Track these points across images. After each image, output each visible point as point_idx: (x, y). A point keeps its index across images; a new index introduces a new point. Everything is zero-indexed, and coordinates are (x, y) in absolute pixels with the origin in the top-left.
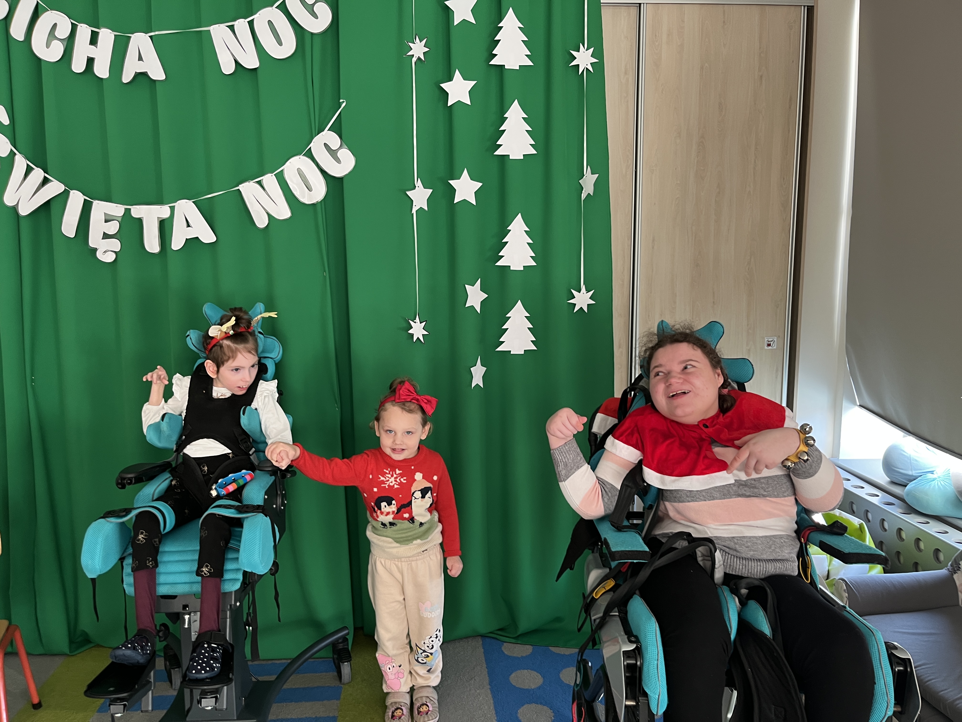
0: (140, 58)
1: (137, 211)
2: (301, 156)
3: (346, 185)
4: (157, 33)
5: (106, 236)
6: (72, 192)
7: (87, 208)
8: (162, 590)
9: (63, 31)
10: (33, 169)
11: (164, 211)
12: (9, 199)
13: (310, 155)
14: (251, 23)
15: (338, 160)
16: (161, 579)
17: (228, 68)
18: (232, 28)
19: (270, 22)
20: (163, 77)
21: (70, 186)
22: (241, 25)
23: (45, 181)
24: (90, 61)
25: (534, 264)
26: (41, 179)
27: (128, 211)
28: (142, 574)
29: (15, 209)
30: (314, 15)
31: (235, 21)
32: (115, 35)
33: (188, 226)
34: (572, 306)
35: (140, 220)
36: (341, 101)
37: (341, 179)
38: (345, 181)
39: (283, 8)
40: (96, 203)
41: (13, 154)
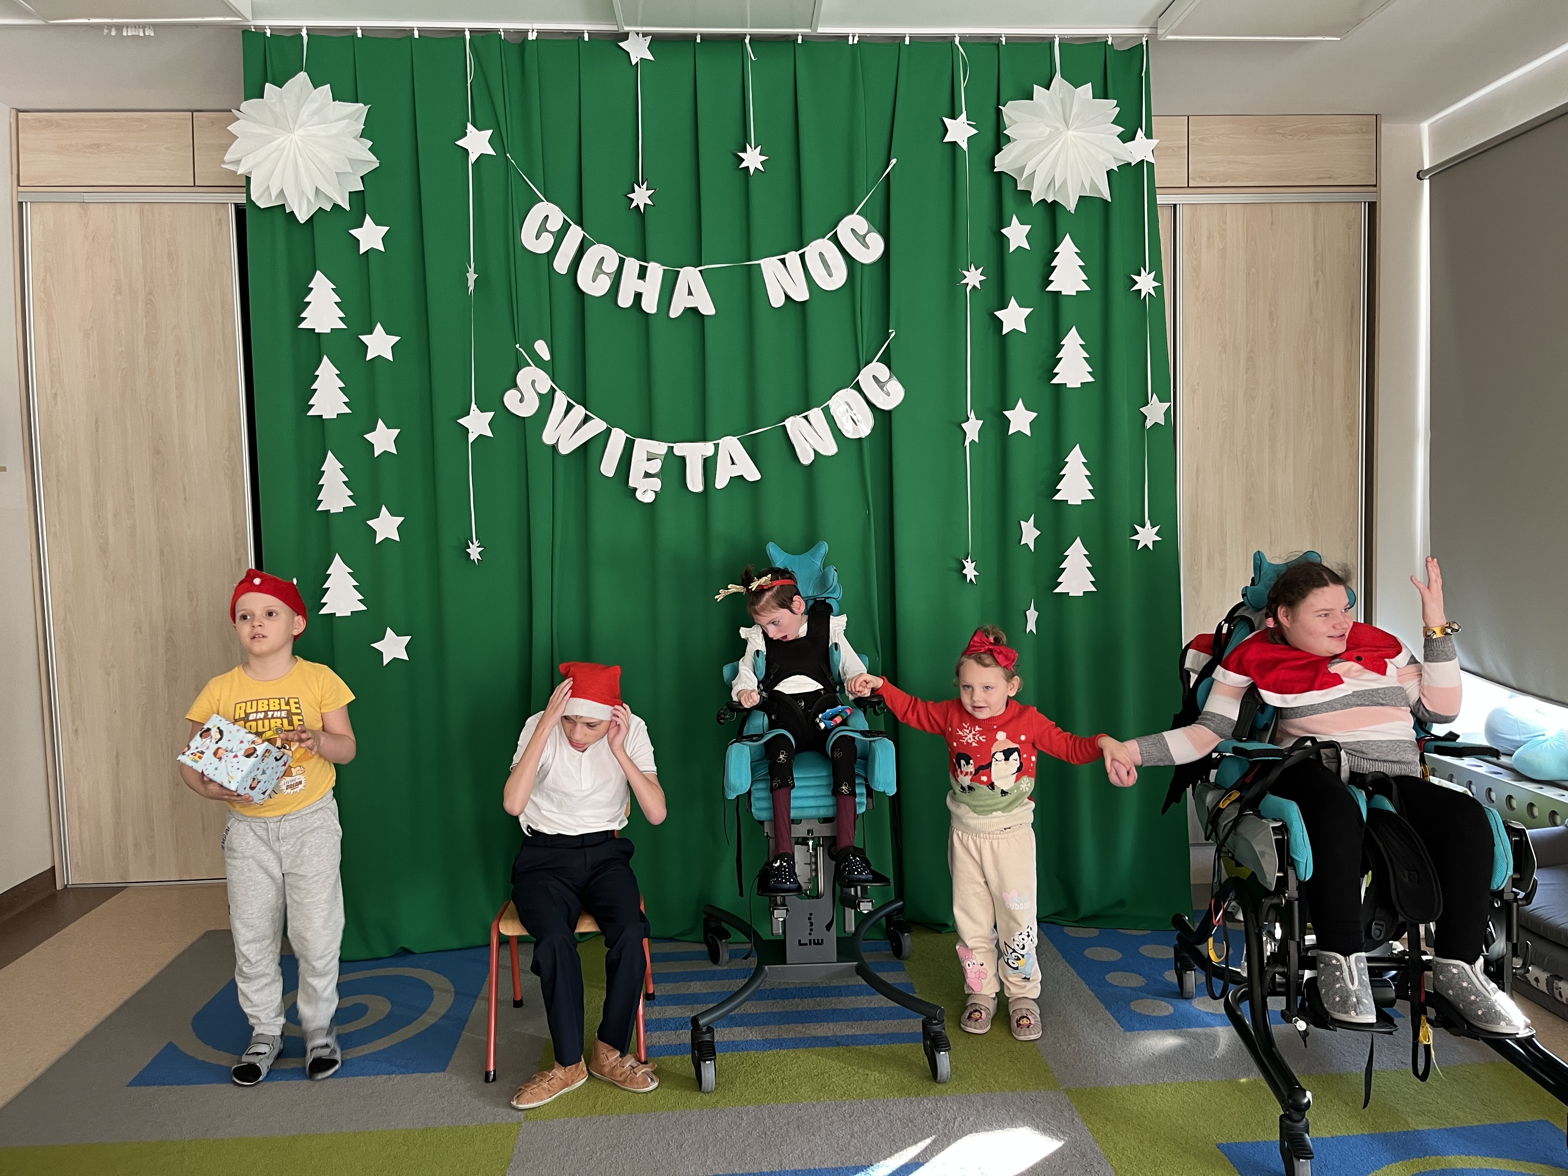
0: (690, 293)
1: (680, 449)
2: (849, 389)
3: (895, 418)
4: (706, 267)
5: (647, 475)
6: (613, 430)
7: (629, 446)
9: (611, 266)
10: (574, 406)
11: (710, 449)
12: (548, 438)
13: (858, 388)
14: (802, 256)
15: (887, 393)
16: (794, 803)
17: (777, 300)
18: (783, 261)
19: (821, 254)
20: (712, 312)
21: (612, 423)
23: (586, 419)
24: (638, 296)
25: (1092, 498)
26: (582, 416)
27: (671, 449)
29: (554, 447)
30: (864, 244)
31: (786, 253)
32: (664, 270)
33: (733, 463)
34: (1135, 544)
35: (683, 459)
36: (890, 331)
37: (890, 412)
38: (893, 415)
39: (835, 240)
40: (638, 441)
41: (553, 391)
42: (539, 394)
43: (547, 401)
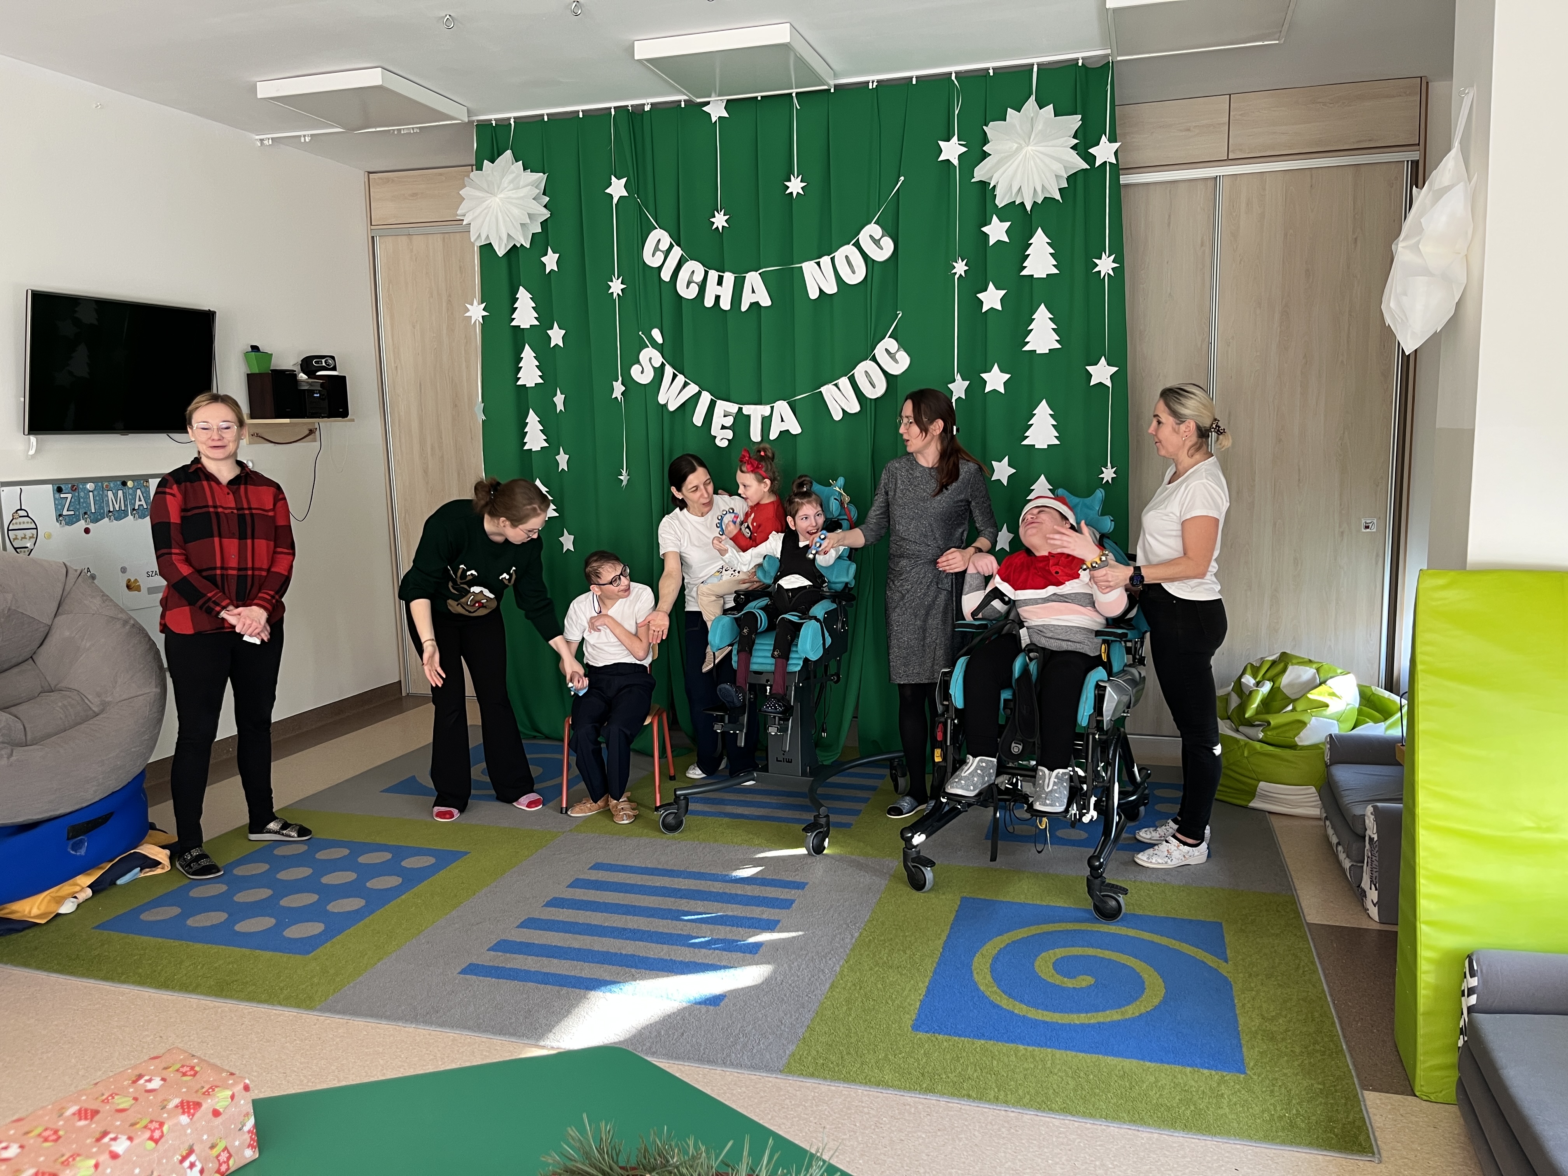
0: (753, 292)
1: (746, 409)
2: (868, 361)
3: (902, 381)
4: (763, 270)
5: (723, 427)
6: (703, 393)
7: (712, 404)
8: (754, 667)
9: (699, 276)
10: (677, 376)
11: (765, 410)
12: (662, 400)
13: (874, 359)
14: (833, 259)
15: (896, 362)
16: (754, 660)
17: (814, 294)
18: (818, 264)
19: (847, 257)
20: (769, 304)
21: (702, 388)
22: (825, 260)
23: (686, 385)
24: (718, 298)
25: (1058, 443)
26: (682, 383)
27: (740, 409)
28: (743, 655)
29: (665, 405)
30: (880, 248)
31: (820, 257)
32: (735, 277)
33: (783, 421)
35: (749, 416)
36: (899, 312)
37: (898, 377)
38: (901, 378)
39: (857, 245)
40: (719, 402)
41: (663, 365)
42: (653, 367)
43: (659, 372)
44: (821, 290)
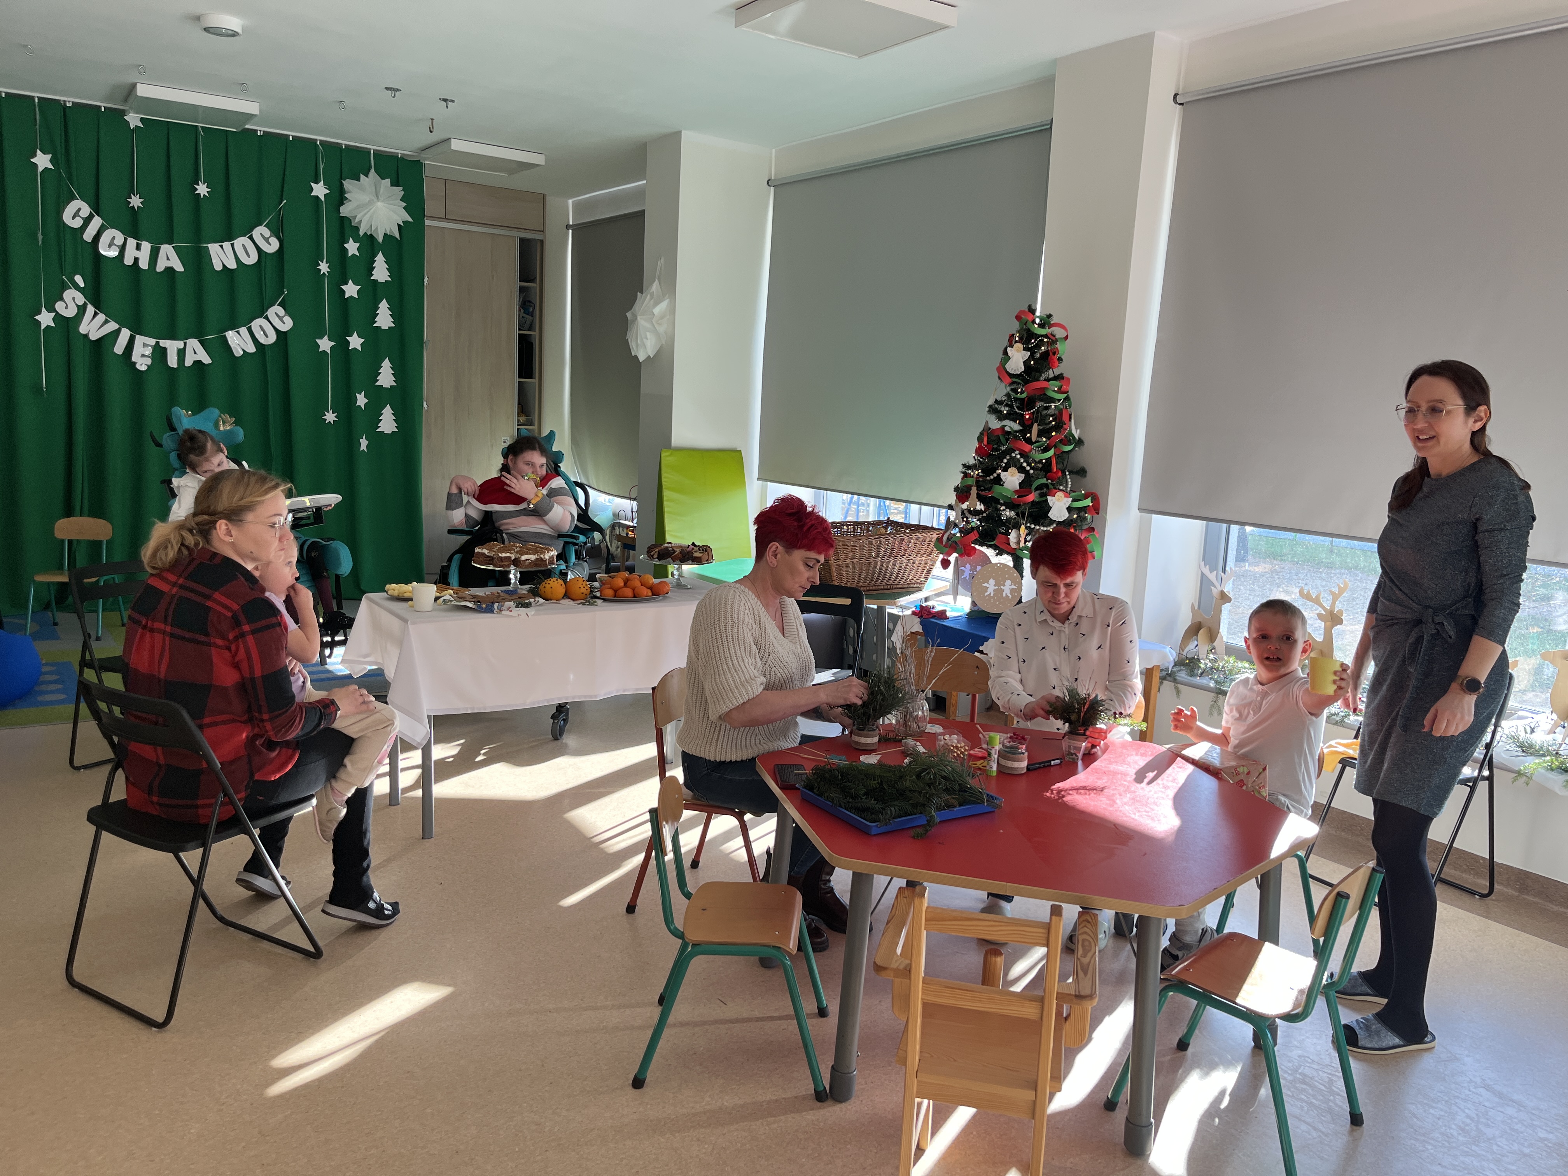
1: (163, 343)
2: (262, 319)
3: (289, 336)
4: (177, 245)
5: (143, 356)
6: (123, 329)
7: (132, 339)
9: (119, 241)
10: (98, 313)
11: (180, 344)
12: (83, 331)
13: (267, 318)
14: (232, 245)
15: (283, 322)
17: (218, 267)
18: (221, 246)
19: (243, 245)
20: (182, 270)
21: (122, 325)
22: (227, 245)
23: (106, 322)
24: (136, 259)
25: (396, 385)
26: (104, 320)
29: (87, 336)
30: (268, 242)
31: (222, 242)
32: (151, 245)
33: (195, 353)
35: (165, 348)
36: (285, 289)
37: (285, 333)
38: (287, 334)
39: (251, 238)
40: (138, 337)
41: (85, 305)
42: (77, 306)
43: (82, 309)
44: (224, 265)
